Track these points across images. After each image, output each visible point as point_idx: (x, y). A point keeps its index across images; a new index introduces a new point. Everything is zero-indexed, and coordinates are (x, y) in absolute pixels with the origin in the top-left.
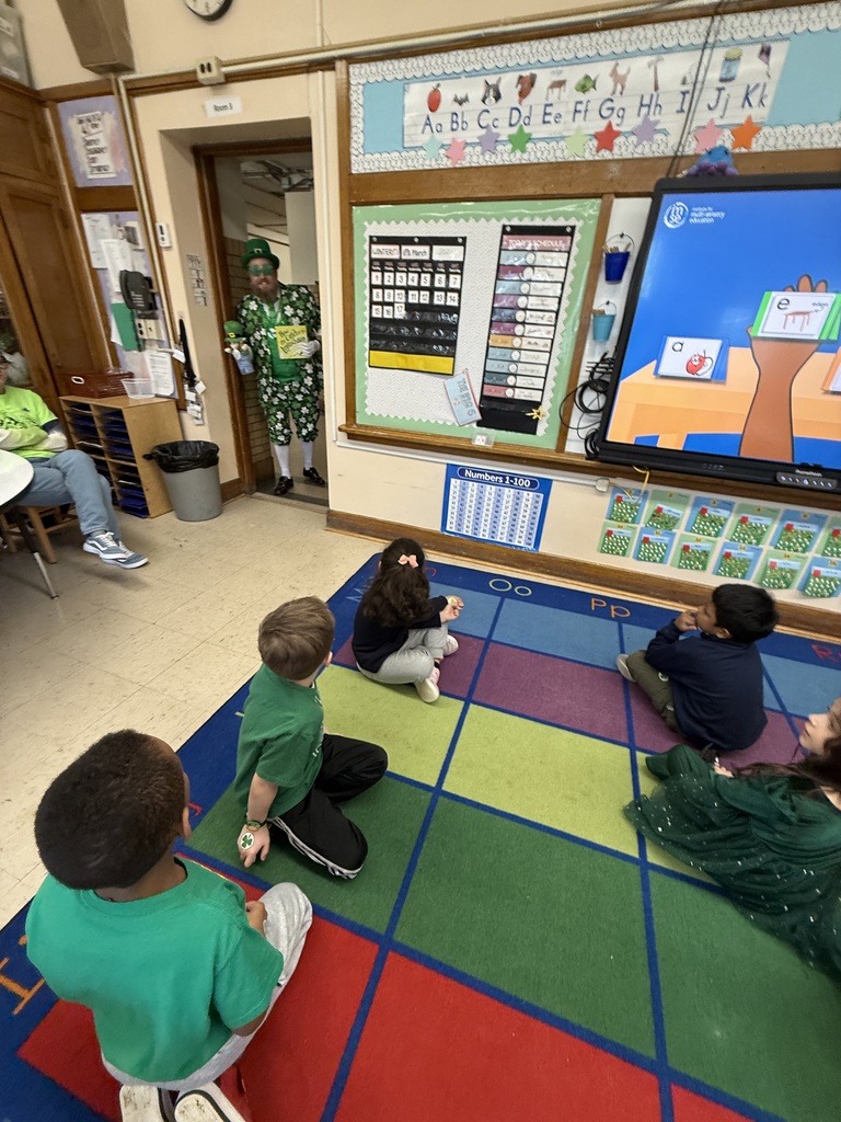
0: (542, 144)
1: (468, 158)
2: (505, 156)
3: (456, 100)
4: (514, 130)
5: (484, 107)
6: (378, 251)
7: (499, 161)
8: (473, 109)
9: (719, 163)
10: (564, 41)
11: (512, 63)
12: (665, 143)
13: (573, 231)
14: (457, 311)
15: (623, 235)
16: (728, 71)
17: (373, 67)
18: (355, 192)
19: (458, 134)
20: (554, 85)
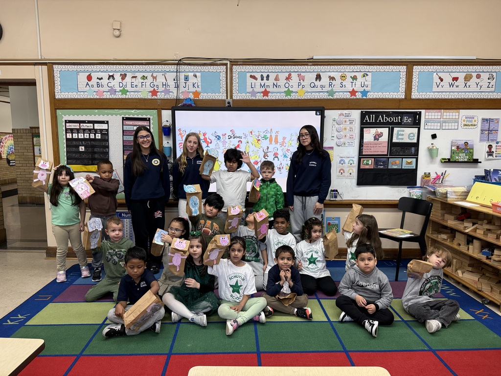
0: (133, 93)
1: (105, 96)
2: (119, 96)
3: (98, 78)
4: (122, 88)
5: (108, 81)
6: (69, 126)
7: (117, 97)
8: (105, 81)
9: (190, 103)
10: (134, 66)
11: (118, 70)
12: (173, 95)
13: (149, 120)
14: (108, 147)
15: (167, 121)
16: (186, 78)
17: (63, 66)
18: (57, 105)
19: (100, 88)
20: (133, 77)
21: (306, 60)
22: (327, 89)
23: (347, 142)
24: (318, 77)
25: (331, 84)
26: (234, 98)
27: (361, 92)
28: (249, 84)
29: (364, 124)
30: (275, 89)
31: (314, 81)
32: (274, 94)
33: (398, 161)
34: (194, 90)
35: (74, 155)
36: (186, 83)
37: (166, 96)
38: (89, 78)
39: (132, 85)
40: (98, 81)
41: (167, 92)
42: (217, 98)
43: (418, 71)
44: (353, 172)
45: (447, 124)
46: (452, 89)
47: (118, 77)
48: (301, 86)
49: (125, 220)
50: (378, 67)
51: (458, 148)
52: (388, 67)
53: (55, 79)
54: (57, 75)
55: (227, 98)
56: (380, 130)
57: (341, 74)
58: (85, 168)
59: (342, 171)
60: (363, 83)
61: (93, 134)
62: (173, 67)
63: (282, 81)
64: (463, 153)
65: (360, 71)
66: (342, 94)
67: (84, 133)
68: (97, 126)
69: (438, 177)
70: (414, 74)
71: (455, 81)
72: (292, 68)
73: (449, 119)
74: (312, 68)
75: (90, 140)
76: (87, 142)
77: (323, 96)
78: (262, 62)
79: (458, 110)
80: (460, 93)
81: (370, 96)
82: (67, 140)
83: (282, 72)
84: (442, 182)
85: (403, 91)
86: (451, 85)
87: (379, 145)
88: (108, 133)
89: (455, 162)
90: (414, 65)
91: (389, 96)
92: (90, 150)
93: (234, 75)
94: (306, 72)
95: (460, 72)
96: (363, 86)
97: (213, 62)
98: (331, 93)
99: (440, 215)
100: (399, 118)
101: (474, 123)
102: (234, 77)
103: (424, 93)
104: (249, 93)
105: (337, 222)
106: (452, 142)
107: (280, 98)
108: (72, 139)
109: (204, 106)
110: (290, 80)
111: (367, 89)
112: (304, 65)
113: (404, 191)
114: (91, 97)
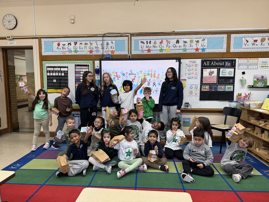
0: (80, 52)
1: (66, 54)
2: (73, 53)
3: (63, 45)
4: (75, 50)
6: (49, 69)
7: (72, 54)
8: (66, 46)
9: (109, 56)
10: (81, 38)
11: (73, 40)
12: (100, 53)
13: (88, 66)
14: (67, 80)
15: (98, 66)
16: (107, 44)
17: (46, 39)
18: (43, 58)
19: (64, 50)
20: (80, 44)
21: (171, 33)
22: (183, 48)
23: (194, 76)
24: (178, 42)
25: (184, 45)
26: (132, 53)
27: (202, 49)
28: (140, 46)
29: (203, 67)
30: (154, 49)
31: (175, 44)
32: (153, 51)
33: (223, 87)
34: (111, 50)
35: (51, 84)
36: (107, 46)
37: (97, 53)
38: (59, 45)
39: (80, 48)
40: (63, 46)
41: (98, 51)
42: (123, 54)
43: (234, 37)
44: (197, 93)
45: (251, 66)
46: (253, 47)
47: (73, 44)
48: (168, 46)
49: (76, 118)
50: (211, 35)
51: (258, 79)
52: (216, 35)
53: (42, 45)
54: (43, 43)
55: (129, 54)
56: (212, 70)
57: (190, 39)
58: (56, 91)
59: (191, 93)
60: (202, 44)
61: (60, 73)
62: (101, 38)
63: (158, 44)
64: (261, 82)
65: (201, 38)
66: (191, 50)
67: (56, 73)
68: (62, 69)
69: (246, 96)
70: (231, 38)
71: (255, 42)
72: (163, 37)
73: (252, 63)
74: (174, 37)
75: (59, 76)
76: (57, 77)
77: (180, 52)
78: (147, 34)
79: (258, 58)
80: (258, 49)
81: (206, 51)
82: (48, 76)
83: (158, 39)
84: (248, 99)
85: (225, 48)
86: (253, 44)
87: (212, 78)
88: (68, 73)
89: (256, 87)
90: (231, 34)
91: (217, 51)
92: (59, 81)
93: (132, 41)
94: (171, 39)
95: (258, 37)
96: (202, 46)
97: (121, 35)
98: (185, 50)
99: (247, 117)
100: (223, 63)
101: (267, 65)
102: (132, 43)
103: (237, 49)
104: (140, 51)
105: (188, 121)
106: (254, 76)
107: (157, 53)
108: (50, 76)
109: (116, 58)
110: (162, 43)
111: (205, 47)
112: (170, 35)
113: (227, 104)
114: (60, 54)
